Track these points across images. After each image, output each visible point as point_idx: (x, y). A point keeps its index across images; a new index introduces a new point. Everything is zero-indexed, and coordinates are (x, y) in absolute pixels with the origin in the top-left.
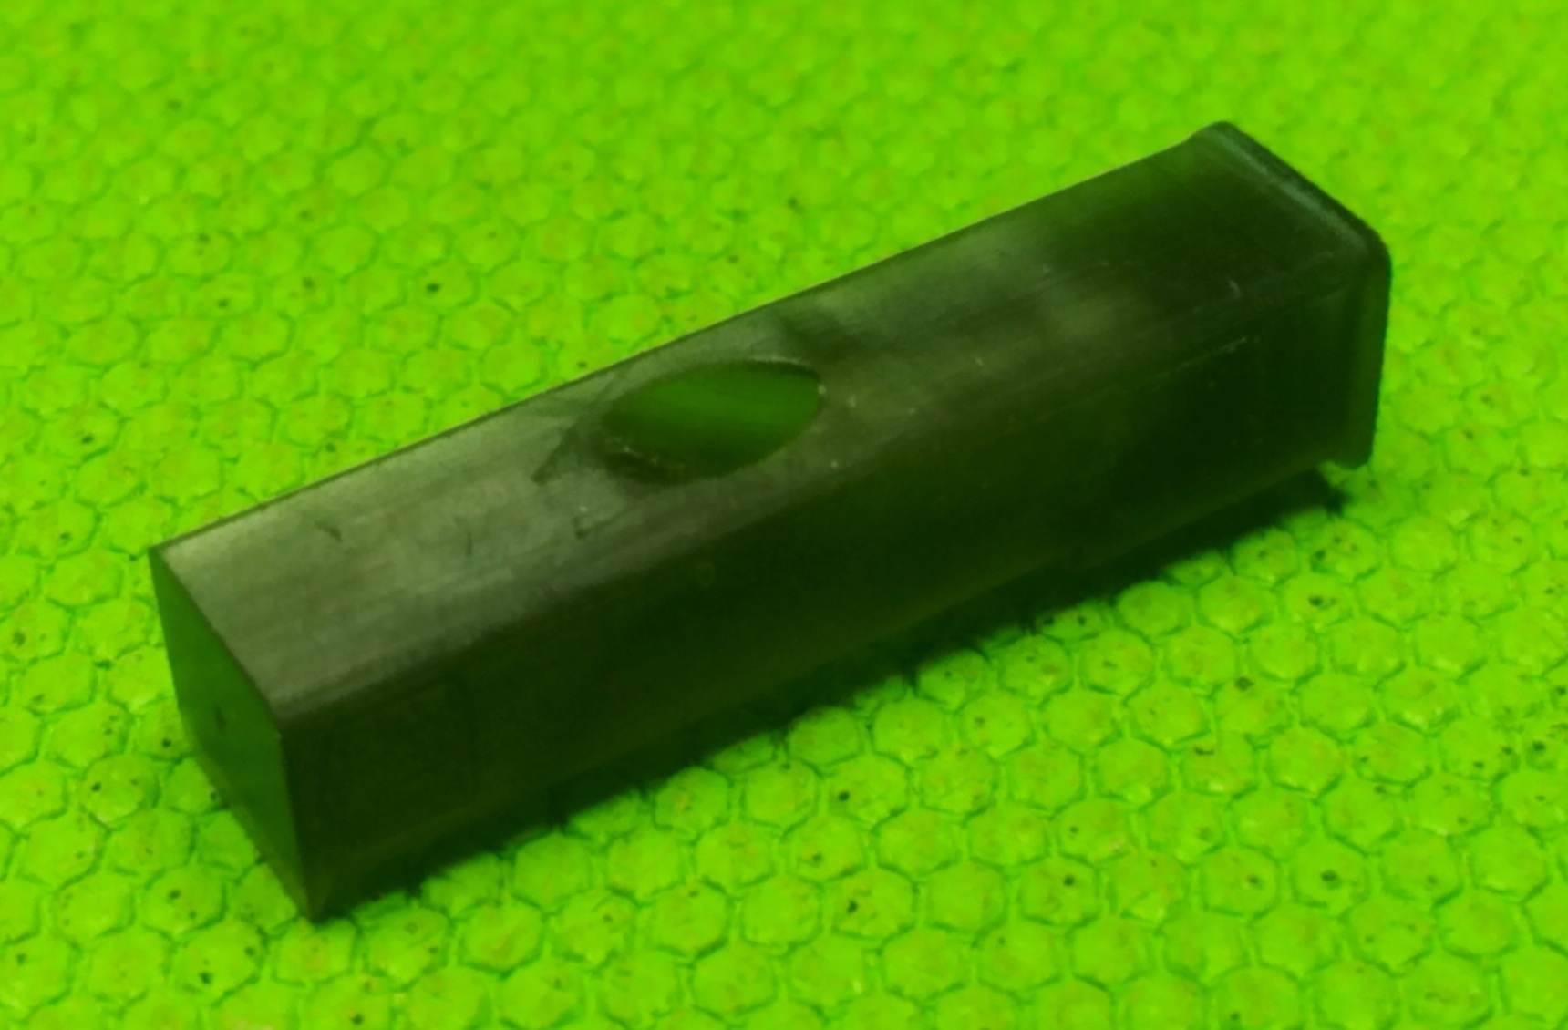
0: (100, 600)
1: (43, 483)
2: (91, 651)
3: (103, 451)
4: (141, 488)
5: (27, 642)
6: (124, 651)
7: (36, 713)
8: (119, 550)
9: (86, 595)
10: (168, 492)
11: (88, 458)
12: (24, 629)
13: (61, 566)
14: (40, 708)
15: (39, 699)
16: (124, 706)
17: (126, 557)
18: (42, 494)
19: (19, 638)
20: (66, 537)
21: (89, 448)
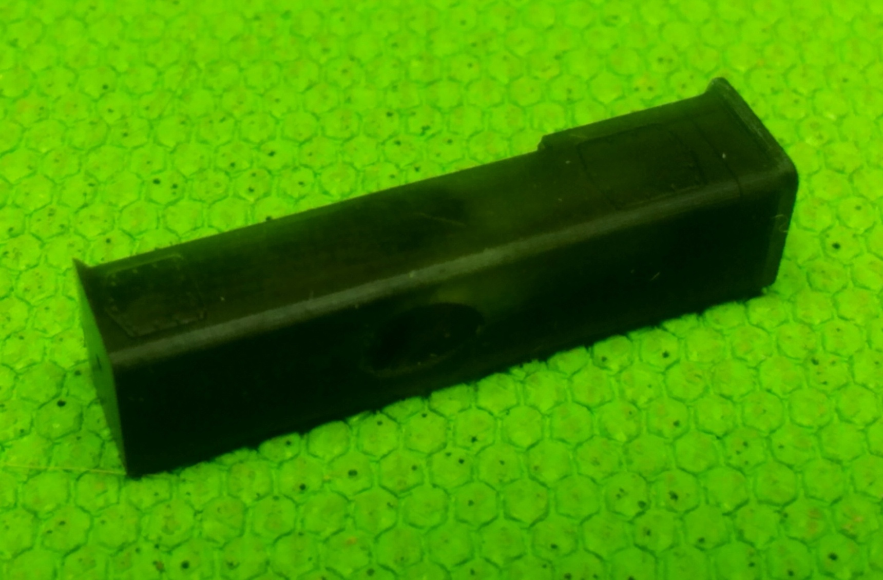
0: (710, 468)
1: (650, 386)
2: (718, 505)
3: (677, 362)
4: (706, 389)
5: (680, 499)
6: (739, 507)
7: (702, 549)
8: (710, 433)
9: (703, 464)
10: (726, 392)
11: (669, 367)
12: (675, 490)
13: (680, 444)
14: (702, 545)
15: (702, 540)
16: (752, 544)
17: (714, 437)
18: (651, 392)
19: (674, 497)
20: (677, 424)
21: (668, 361)
